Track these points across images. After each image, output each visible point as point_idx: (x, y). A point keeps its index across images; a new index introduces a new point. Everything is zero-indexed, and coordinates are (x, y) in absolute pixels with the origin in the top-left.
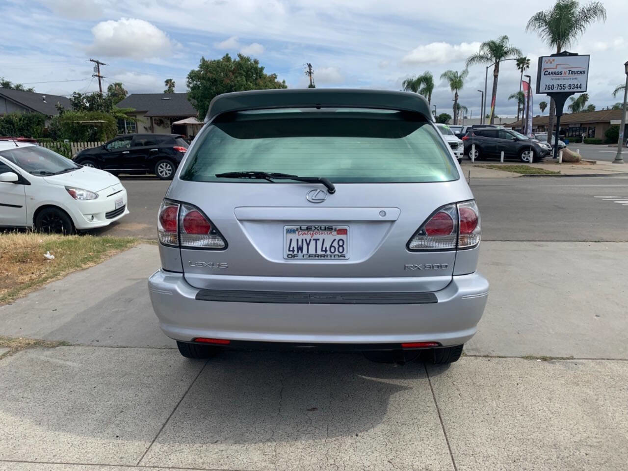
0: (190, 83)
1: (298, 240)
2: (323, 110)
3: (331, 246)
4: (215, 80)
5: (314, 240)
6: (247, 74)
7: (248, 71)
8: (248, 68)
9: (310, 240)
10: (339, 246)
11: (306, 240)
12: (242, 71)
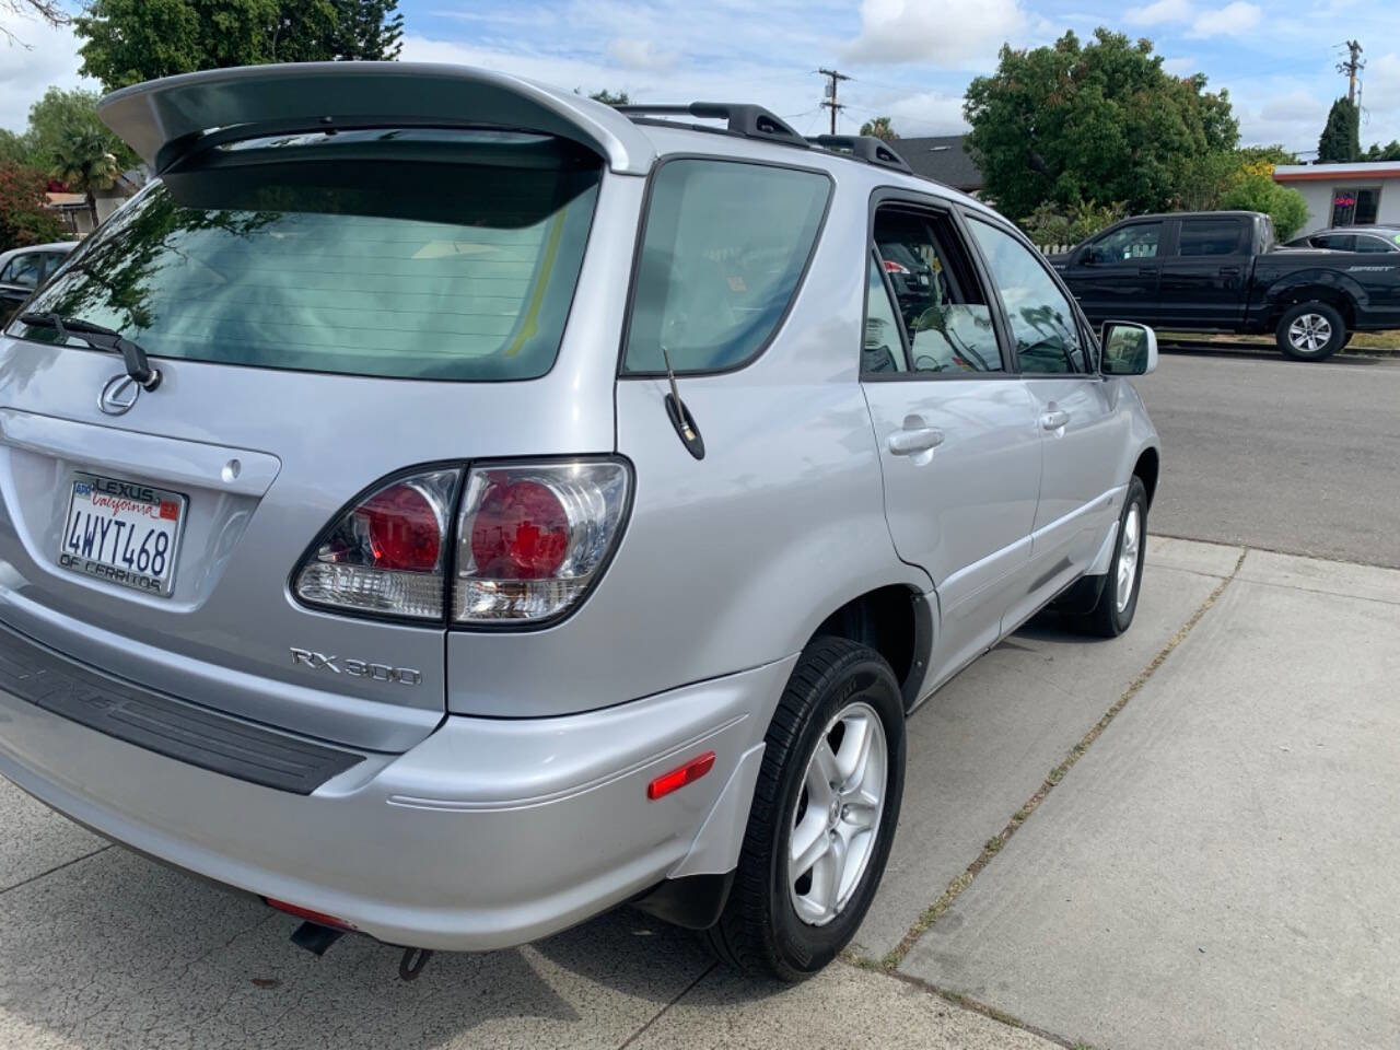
0: (970, 110)
1: (89, 516)
2: (342, 136)
3: (143, 550)
4: (1027, 99)
5: (117, 523)
6: (1111, 78)
7: (1115, 71)
8: (1117, 64)
9: (110, 521)
10: (158, 553)
11: (103, 519)
12: (1098, 73)
